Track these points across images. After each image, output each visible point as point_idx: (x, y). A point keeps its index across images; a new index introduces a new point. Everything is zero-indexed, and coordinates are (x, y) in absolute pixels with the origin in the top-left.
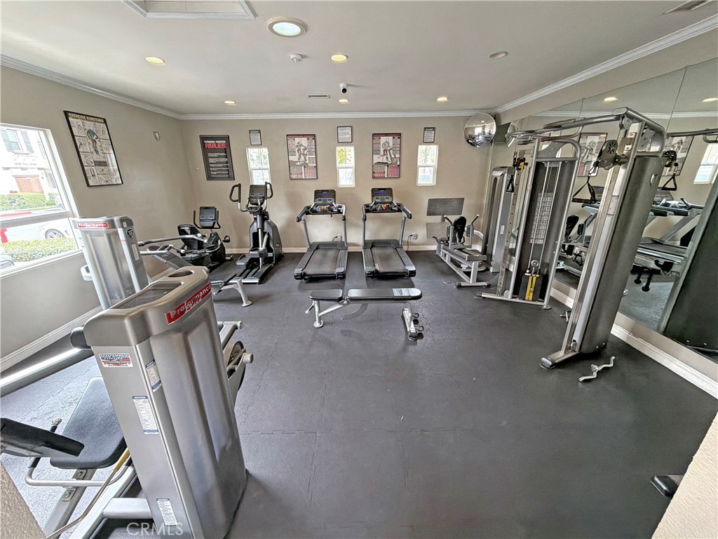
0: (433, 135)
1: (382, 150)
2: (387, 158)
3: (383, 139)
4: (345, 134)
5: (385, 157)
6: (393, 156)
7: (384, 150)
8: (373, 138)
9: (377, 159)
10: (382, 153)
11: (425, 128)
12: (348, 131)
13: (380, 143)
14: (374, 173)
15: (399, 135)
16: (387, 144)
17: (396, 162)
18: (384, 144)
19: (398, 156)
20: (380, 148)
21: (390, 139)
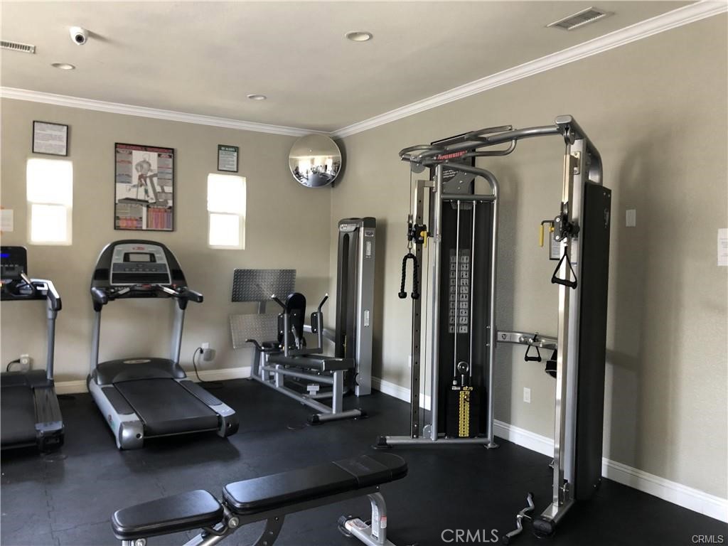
0: (235, 158)
1: (135, 176)
2: (146, 192)
3: (138, 156)
4: (53, 137)
5: (142, 190)
6: (158, 189)
7: (141, 177)
8: (116, 152)
9: (123, 191)
10: (135, 180)
11: (220, 147)
12: (58, 133)
13: (130, 162)
14: (116, 218)
15: (171, 152)
16: (145, 166)
17: (166, 201)
18: (140, 165)
19: (169, 189)
20: (130, 170)
21: (152, 157)
